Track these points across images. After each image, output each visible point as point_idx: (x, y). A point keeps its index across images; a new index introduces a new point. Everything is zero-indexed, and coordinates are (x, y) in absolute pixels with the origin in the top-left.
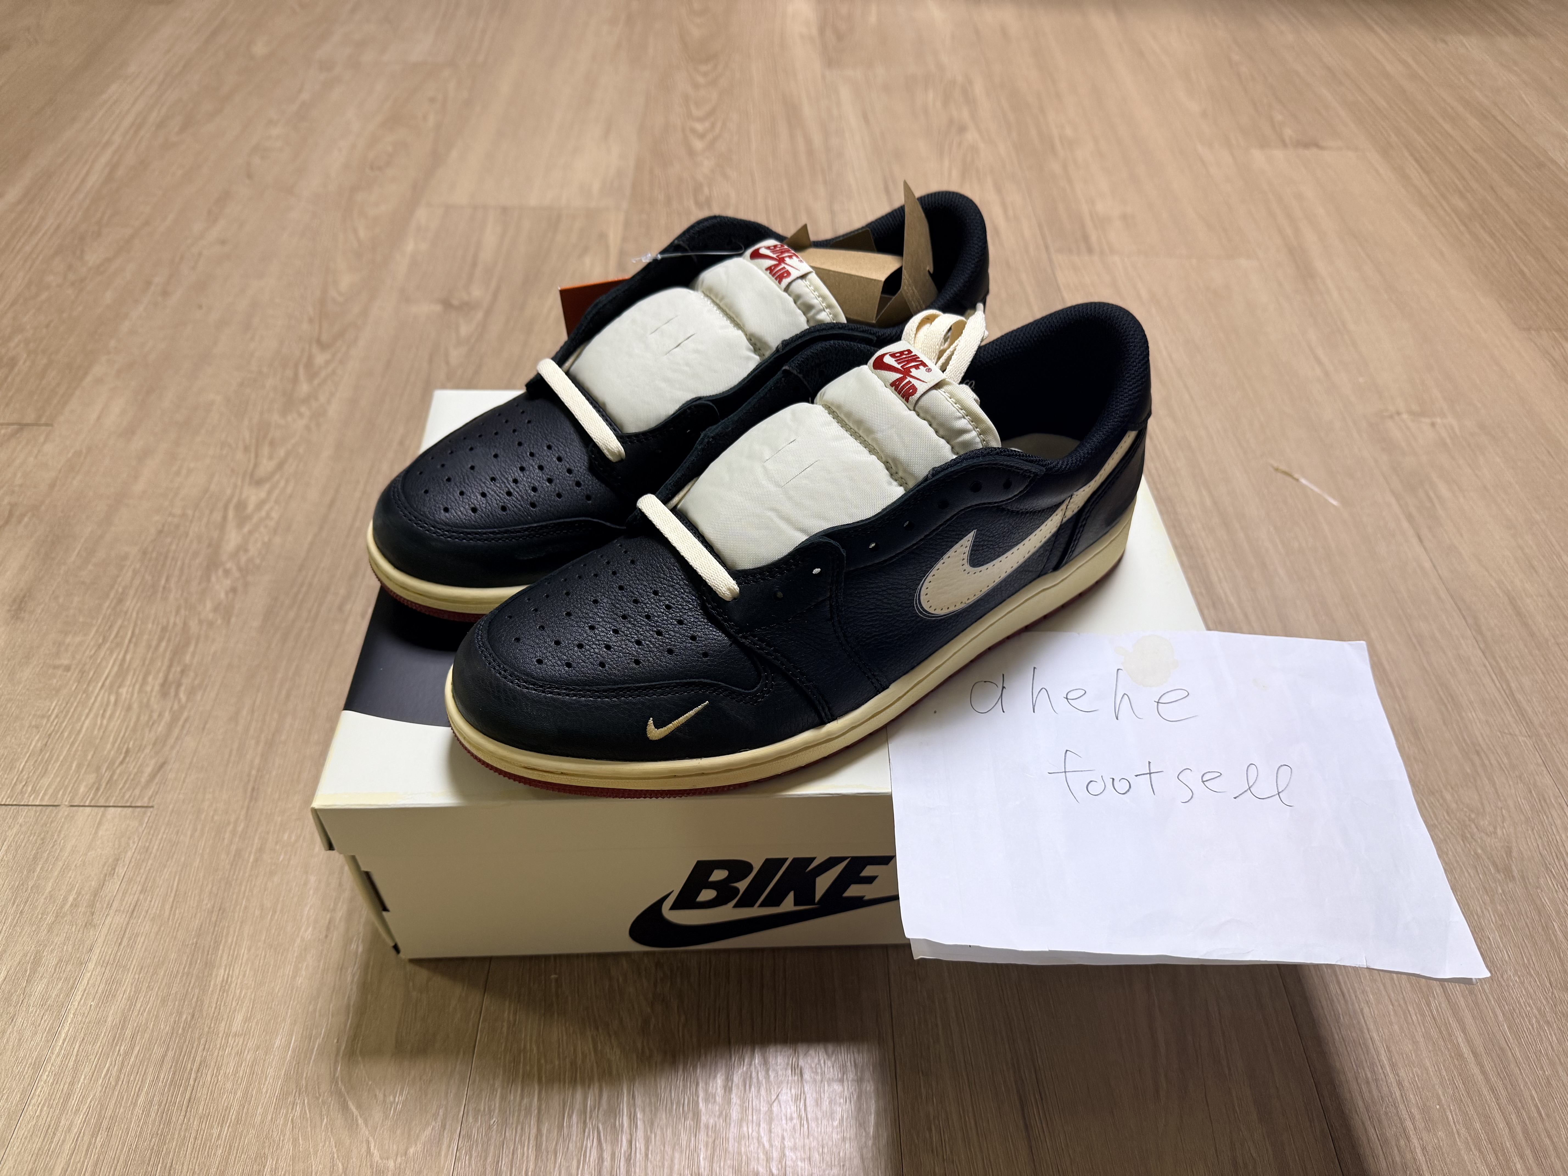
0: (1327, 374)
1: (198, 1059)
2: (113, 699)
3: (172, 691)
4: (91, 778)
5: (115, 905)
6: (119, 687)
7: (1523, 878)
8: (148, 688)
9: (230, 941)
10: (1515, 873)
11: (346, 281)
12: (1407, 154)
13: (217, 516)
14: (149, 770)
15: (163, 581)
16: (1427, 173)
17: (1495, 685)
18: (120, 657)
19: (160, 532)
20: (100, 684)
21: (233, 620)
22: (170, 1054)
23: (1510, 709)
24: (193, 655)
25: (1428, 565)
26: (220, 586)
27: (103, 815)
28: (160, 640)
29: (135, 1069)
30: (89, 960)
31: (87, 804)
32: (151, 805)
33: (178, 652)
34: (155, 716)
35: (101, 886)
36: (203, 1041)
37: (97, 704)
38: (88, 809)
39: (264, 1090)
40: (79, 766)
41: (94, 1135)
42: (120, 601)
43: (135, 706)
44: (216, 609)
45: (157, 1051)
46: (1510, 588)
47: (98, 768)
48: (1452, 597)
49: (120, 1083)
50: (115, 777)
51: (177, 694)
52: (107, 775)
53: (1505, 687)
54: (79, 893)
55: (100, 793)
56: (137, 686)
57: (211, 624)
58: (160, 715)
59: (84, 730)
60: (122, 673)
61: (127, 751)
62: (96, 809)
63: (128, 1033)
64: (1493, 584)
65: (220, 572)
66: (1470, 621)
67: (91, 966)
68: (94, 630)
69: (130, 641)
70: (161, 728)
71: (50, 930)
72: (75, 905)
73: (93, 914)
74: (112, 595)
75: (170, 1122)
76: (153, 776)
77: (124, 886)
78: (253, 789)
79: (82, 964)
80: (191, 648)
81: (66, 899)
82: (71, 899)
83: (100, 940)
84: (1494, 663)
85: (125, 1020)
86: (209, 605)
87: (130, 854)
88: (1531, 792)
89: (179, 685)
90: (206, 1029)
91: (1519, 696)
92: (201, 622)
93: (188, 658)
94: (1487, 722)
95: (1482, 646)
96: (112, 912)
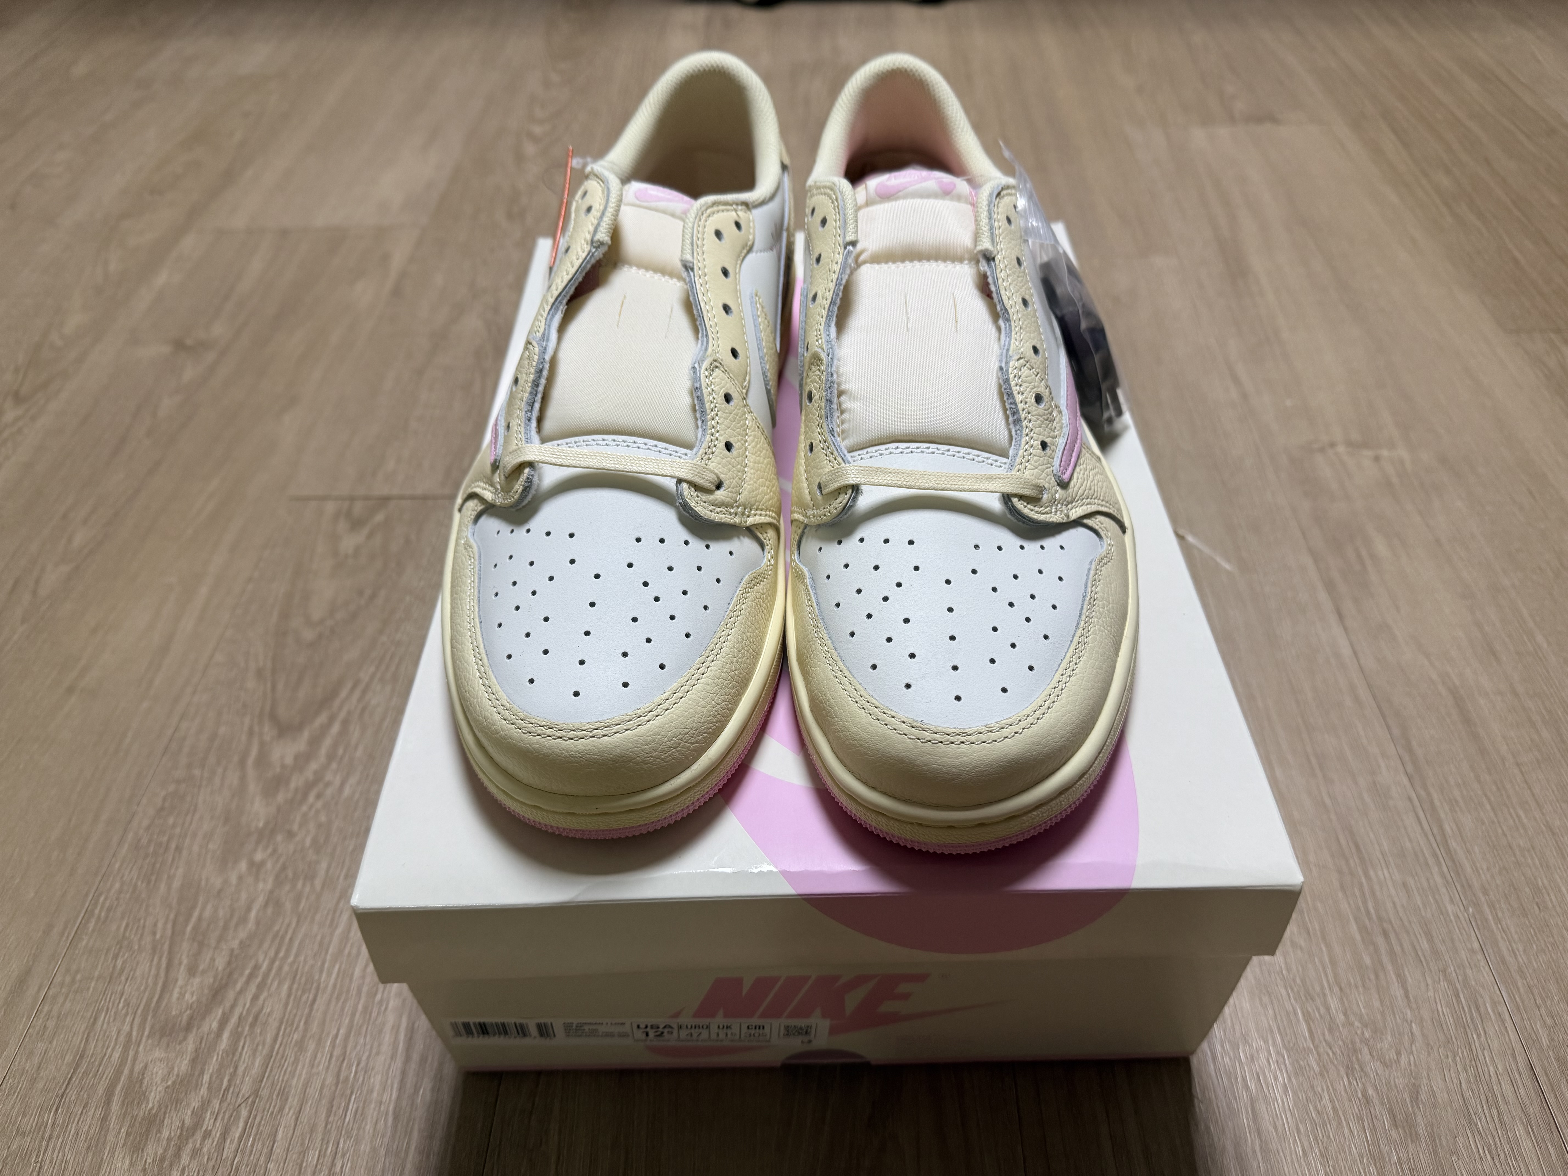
0: (1245, 396)
7: (1433, 1138)
10: (1421, 1130)
17: (1422, 828)
23: (1439, 865)
46: (1457, 683)
48: (1374, 697)
53: (1435, 831)
64: (1435, 677)
66: (1396, 731)
84: (1423, 793)
88: (1457, 996)
91: (1453, 844)
94: (1405, 885)
95: (1410, 768)
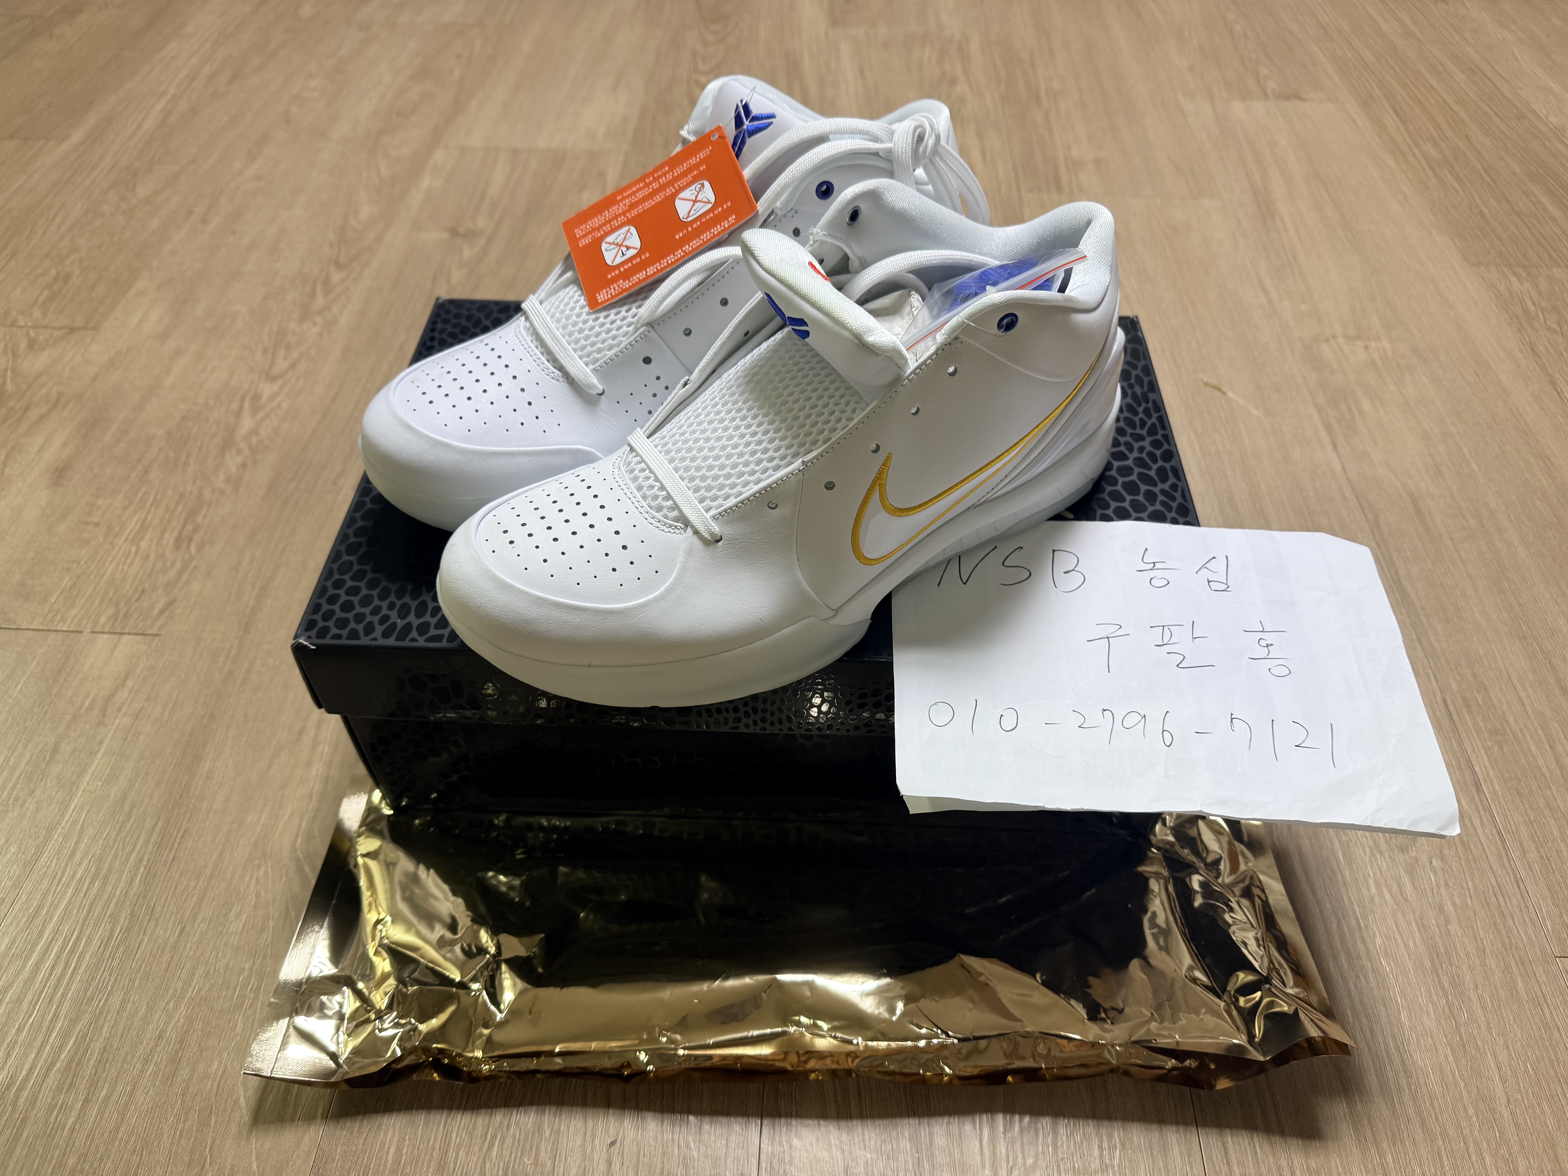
1: (183, 828)
2: (134, 549)
3: (184, 546)
4: (111, 611)
5: (124, 709)
6: (141, 540)
8: (164, 542)
9: (217, 740)
11: (366, 211)
12: (1387, 106)
13: (235, 406)
14: (159, 607)
15: (184, 457)
16: (1403, 122)
18: (143, 517)
19: (184, 418)
20: (123, 538)
21: (242, 490)
22: (160, 824)
24: (205, 516)
25: (1338, 468)
26: (232, 462)
27: (119, 640)
28: (177, 504)
29: (130, 835)
30: (98, 750)
31: (106, 630)
32: (159, 633)
33: (192, 514)
34: (169, 564)
35: (113, 694)
36: (188, 815)
37: (120, 554)
38: (106, 636)
39: (236, 854)
40: (101, 602)
41: (92, 882)
42: (146, 472)
43: (152, 556)
44: (227, 480)
45: (149, 822)
47: (117, 604)
49: (117, 844)
50: (131, 611)
51: (188, 548)
52: (124, 610)
54: (94, 700)
55: (118, 622)
56: (155, 541)
57: (222, 492)
58: (173, 564)
59: (108, 573)
60: (143, 528)
61: (143, 591)
62: (112, 636)
63: (127, 807)
65: (234, 451)
67: (100, 755)
68: (121, 495)
69: (152, 504)
70: (172, 574)
71: (68, 727)
72: (90, 708)
73: (104, 715)
74: (140, 467)
75: (155, 876)
76: (162, 611)
77: (132, 695)
78: (247, 624)
79: (92, 753)
80: (204, 511)
81: (83, 703)
82: (87, 703)
83: (110, 736)
85: (124, 797)
86: (222, 477)
87: (139, 671)
89: (190, 540)
90: (191, 806)
92: (213, 491)
93: (200, 519)
96: (120, 715)
